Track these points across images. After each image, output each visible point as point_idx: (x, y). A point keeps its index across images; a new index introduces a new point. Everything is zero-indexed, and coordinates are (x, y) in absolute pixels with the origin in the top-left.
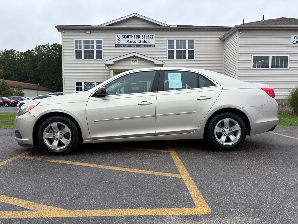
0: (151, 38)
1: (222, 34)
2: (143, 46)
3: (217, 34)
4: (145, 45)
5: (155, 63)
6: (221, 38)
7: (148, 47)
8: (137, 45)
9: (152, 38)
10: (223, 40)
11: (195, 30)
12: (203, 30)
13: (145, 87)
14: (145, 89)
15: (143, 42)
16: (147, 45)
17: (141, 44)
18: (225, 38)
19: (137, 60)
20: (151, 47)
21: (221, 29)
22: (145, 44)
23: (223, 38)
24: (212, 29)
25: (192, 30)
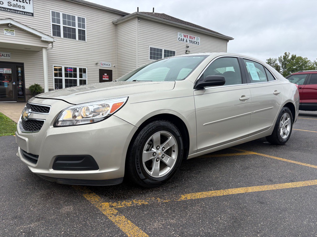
0: (27, 3)
1: (116, 18)
2: (15, 11)
3: (109, 16)
4: (19, 11)
5: (43, 39)
6: (114, 22)
7: (22, 14)
8: (6, 8)
9: (29, 3)
10: (116, 25)
11: (85, 6)
12: (95, 8)
13: (19, 69)
14: (20, 72)
15: (14, 6)
16: (21, 11)
17: (11, 8)
18: (118, 23)
19: (13, 31)
20: (27, 15)
21: (113, 12)
22: (18, 9)
23: (117, 22)
24: (105, 10)
25: (82, 5)
